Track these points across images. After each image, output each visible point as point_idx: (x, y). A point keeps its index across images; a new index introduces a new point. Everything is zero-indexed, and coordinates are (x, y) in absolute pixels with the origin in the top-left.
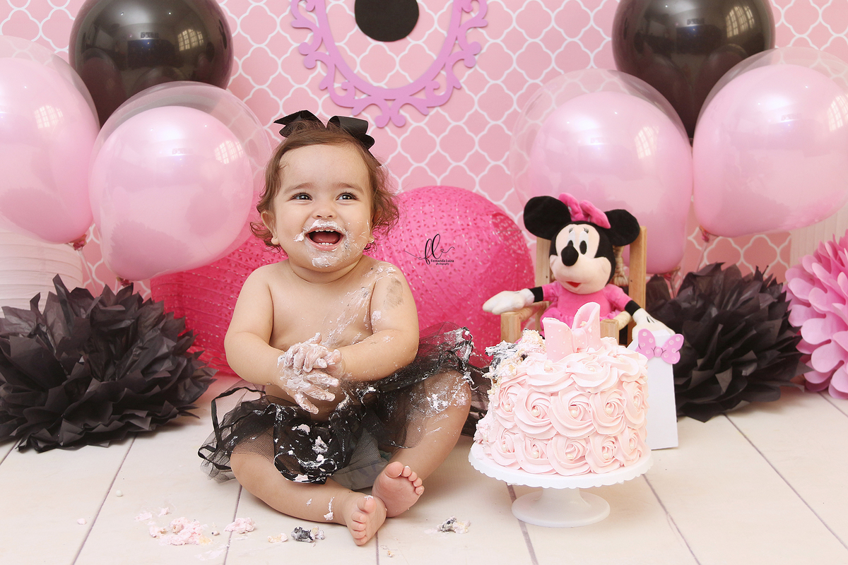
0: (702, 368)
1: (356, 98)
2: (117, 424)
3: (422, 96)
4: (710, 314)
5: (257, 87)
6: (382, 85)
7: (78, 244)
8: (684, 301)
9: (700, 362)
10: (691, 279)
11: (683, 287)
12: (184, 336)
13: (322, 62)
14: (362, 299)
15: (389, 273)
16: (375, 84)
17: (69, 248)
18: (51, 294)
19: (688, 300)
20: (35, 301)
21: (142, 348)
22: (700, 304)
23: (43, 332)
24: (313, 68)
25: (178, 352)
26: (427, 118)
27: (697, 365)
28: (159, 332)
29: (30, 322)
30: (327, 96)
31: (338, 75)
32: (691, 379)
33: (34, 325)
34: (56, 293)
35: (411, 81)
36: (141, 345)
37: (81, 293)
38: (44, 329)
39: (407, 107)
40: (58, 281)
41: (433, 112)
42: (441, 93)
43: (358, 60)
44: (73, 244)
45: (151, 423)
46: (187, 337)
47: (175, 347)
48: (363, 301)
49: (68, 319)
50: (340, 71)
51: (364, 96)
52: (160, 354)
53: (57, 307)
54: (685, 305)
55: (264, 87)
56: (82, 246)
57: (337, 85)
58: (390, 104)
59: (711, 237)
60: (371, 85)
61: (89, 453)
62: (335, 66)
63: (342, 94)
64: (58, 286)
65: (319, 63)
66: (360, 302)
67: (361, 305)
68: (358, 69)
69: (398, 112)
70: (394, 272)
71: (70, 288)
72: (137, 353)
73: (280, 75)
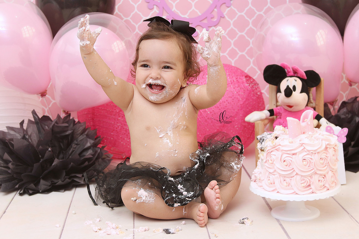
0: (354, 146)
2: (68, 180)
3: (205, 21)
4: (355, 120)
5: (125, 19)
6: (186, 16)
7: (43, 94)
8: (342, 115)
9: (353, 143)
10: (344, 104)
11: (340, 108)
13: (157, 6)
17: (39, 97)
18: (30, 120)
19: (344, 114)
20: (22, 123)
21: (77, 144)
22: (350, 116)
23: (26, 138)
24: (152, 9)
25: (94, 146)
27: (351, 145)
28: (85, 136)
29: (20, 134)
31: (165, 12)
32: (348, 151)
33: (22, 135)
35: (200, 14)
36: (76, 143)
37: (46, 118)
38: (27, 137)
39: (199, 27)
40: (34, 113)
42: (215, 20)
43: (174, 5)
44: (40, 95)
46: (98, 139)
47: (93, 143)
49: (39, 131)
50: (165, 11)
52: (86, 147)
54: (343, 116)
55: (129, 19)
56: (45, 95)
59: (353, 84)
60: (181, 17)
61: (54, 195)
62: (163, 8)
64: (34, 115)
65: (155, 7)
68: (174, 9)
71: (40, 116)
72: (75, 147)
73: (136, 12)
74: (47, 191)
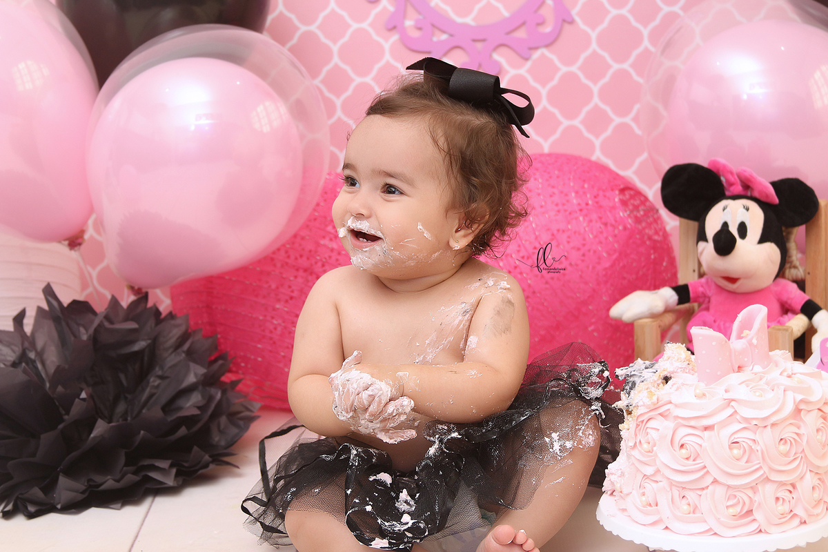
1: (435, 39)
2: (131, 478)
3: (521, 34)
5: (303, 28)
6: (469, 20)
7: (74, 242)
12: (215, 361)
14: (460, 318)
15: (501, 288)
16: (459, 20)
17: (63, 249)
18: (40, 309)
20: (19, 319)
21: (162, 378)
23: (30, 359)
25: (210, 381)
26: (529, 64)
28: (183, 355)
29: (13, 347)
30: (395, 37)
31: (410, 11)
33: (18, 350)
34: (45, 306)
35: (506, 14)
36: (160, 373)
37: (80, 308)
38: (32, 355)
39: (503, 50)
40: (49, 292)
41: (536, 55)
42: (547, 29)
44: (67, 242)
45: (177, 475)
46: (220, 362)
47: (205, 375)
48: (461, 321)
49: (63, 341)
50: (412, 4)
51: (444, 37)
52: (185, 384)
53: (49, 326)
55: (313, 28)
56: (80, 244)
57: (409, 23)
58: (479, 45)
60: (454, 22)
61: (95, 517)
63: (415, 34)
64: (50, 299)
66: (456, 322)
67: (458, 325)
69: (491, 56)
70: (508, 289)
71: (66, 300)
72: (156, 384)
73: (333, 11)
74: (75, 506)
